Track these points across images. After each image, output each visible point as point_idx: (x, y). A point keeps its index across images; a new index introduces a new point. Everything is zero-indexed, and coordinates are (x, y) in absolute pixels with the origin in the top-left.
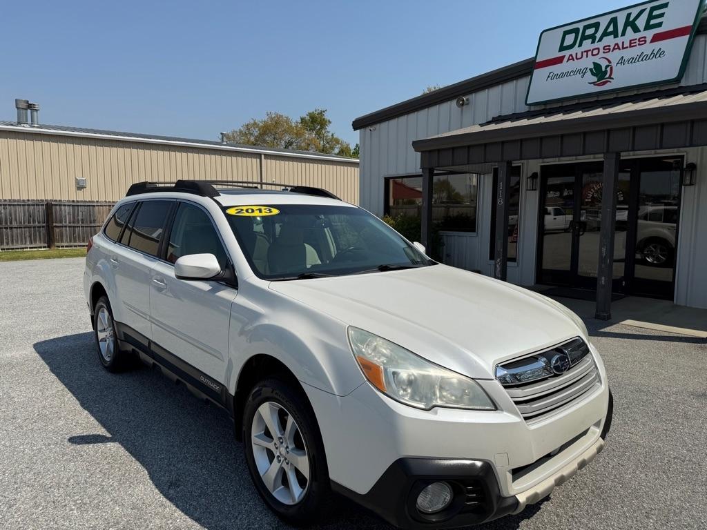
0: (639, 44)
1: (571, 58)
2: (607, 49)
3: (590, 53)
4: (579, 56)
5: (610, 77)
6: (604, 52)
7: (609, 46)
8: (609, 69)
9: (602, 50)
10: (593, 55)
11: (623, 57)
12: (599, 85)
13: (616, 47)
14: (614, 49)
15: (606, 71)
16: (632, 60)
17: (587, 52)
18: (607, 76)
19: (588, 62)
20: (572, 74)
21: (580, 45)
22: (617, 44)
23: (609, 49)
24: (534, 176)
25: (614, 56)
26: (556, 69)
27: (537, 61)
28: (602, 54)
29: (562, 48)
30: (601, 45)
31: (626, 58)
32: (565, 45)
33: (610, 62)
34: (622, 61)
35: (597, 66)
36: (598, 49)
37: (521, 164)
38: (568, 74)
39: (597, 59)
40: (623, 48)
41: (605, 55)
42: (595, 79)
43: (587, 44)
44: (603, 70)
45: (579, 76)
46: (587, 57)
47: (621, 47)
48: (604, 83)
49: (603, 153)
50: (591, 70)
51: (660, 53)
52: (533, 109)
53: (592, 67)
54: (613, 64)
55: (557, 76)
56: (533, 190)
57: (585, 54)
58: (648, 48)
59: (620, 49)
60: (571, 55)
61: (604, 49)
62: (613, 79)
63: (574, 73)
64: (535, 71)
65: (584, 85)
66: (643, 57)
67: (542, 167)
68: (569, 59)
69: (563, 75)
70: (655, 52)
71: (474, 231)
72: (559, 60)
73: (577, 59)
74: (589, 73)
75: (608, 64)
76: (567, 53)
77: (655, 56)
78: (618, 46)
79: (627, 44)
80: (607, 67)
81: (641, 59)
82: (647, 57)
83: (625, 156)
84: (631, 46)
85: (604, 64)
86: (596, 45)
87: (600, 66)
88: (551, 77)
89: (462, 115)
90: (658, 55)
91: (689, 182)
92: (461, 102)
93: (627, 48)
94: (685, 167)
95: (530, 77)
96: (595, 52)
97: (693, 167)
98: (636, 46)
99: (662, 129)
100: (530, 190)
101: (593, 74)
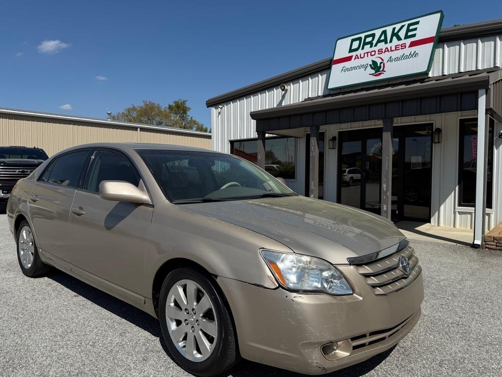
0: (401, 49)
1: (357, 57)
2: (380, 51)
3: (369, 54)
4: (362, 56)
5: (383, 70)
6: (379, 54)
7: (382, 49)
8: (382, 65)
9: (377, 52)
10: (371, 55)
11: (391, 57)
12: (375, 75)
13: (387, 50)
14: (385, 51)
15: (380, 66)
16: (397, 59)
17: (367, 53)
18: (381, 70)
19: (368, 60)
20: (358, 68)
21: (363, 49)
22: (387, 48)
23: (382, 51)
24: (334, 139)
25: (386, 56)
26: (347, 64)
27: (334, 59)
28: (377, 55)
29: (351, 51)
30: (376, 49)
31: (393, 57)
32: (352, 48)
33: (383, 60)
34: (390, 60)
35: (374, 63)
36: (375, 51)
37: (324, 131)
38: (355, 68)
39: (374, 58)
40: (391, 51)
41: (379, 56)
42: (373, 72)
43: (367, 48)
44: (379, 65)
45: (362, 69)
46: (368, 56)
47: (390, 50)
48: (380, 74)
49: (383, 119)
50: (370, 65)
51: (415, 54)
52: (332, 92)
53: (371, 63)
54: (385, 62)
55: (348, 70)
56: (333, 148)
57: (366, 55)
58: (407, 51)
59: (389, 52)
60: (357, 55)
62: (385, 71)
63: (360, 67)
64: (333, 66)
65: (366, 76)
66: (404, 57)
67: (339, 132)
68: (355, 58)
69: (352, 69)
70: (412, 54)
71: (294, 178)
72: (348, 59)
73: (361, 58)
74: (369, 67)
75: (381, 61)
76: (354, 54)
77: (412, 56)
78: (388, 50)
79: (393, 48)
80: (381, 63)
82: (407, 57)
83: (396, 123)
84: (396, 50)
85: (379, 61)
86: (373, 48)
87: (376, 63)
88: (345, 70)
89: (283, 97)
90: (414, 56)
91: (437, 141)
92: (283, 88)
93: (393, 50)
94: (434, 130)
95: (329, 70)
96: (373, 53)
97: (439, 131)
98: (399, 49)
99: (421, 102)
100: (331, 149)
101: (372, 68)
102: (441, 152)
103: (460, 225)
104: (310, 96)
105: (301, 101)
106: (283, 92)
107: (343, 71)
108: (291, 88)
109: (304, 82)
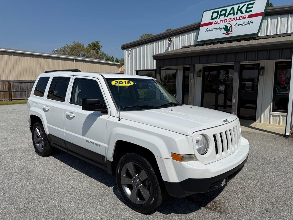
2: (230, 20)
4: (219, 22)
5: (231, 31)
6: (229, 21)
7: (231, 19)
8: (231, 28)
9: (228, 20)
10: (224, 22)
11: (236, 24)
12: (227, 34)
13: (234, 19)
14: (233, 20)
15: (230, 29)
16: (240, 25)
17: (222, 21)
18: (230, 31)
19: (222, 25)
20: (216, 29)
21: (219, 18)
23: (231, 20)
24: (200, 71)
25: (233, 23)
26: (209, 27)
27: (202, 23)
29: (212, 19)
30: (228, 18)
31: (238, 24)
32: (213, 17)
33: (231, 25)
34: (236, 25)
36: (227, 20)
38: (214, 29)
39: (226, 24)
40: (237, 20)
41: (229, 22)
42: (225, 32)
43: (222, 18)
44: (229, 28)
45: (219, 30)
46: (222, 23)
47: (236, 20)
48: (229, 34)
49: (234, 62)
50: (224, 28)
51: (251, 23)
52: (200, 43)
53: (224, 27)
54: (233, 26)
55: (210, 30)
58: (246, 20)
59: (235, 20)
60: (216, 22)
61: (229, 20)
63: (217, 29)
64: (201, 28)
65: (221, 34)
67: (203, 67)
69: (212, 30)
70: (249, 22)
71: (176, 93)
72: (211, 24)
73: (218, 23)
74: (223, 29)
75: (231, 26)
76: (214, 21)
77: (249, 23)
79: (238, 18)
80: (230, 27)
81: (243, 25)
82: (246, 24)
83: (242, 63)
84: (240, 19)
85: (229, 26)
86: (226, 18)
87: (227, 27)
88: (207, 30)
89: (169, 45)
90: (250, 23)
91: (261, 74)
92: (170, 40)
93: (238, 20)
94: (260, 68)
95: (198, 30)
96: (226, 21)
97: (263, 68)
98: (242, 19)
99: (258, 53)
100: (199, 77)
101: (224, 30)
102: (263, 80)
103: (273, 122)
104: (186, 45)
105: (180, 48)
106: (169, 42)
107: (207, 31)
108: (175, 39)
109: (182, 36)
